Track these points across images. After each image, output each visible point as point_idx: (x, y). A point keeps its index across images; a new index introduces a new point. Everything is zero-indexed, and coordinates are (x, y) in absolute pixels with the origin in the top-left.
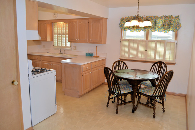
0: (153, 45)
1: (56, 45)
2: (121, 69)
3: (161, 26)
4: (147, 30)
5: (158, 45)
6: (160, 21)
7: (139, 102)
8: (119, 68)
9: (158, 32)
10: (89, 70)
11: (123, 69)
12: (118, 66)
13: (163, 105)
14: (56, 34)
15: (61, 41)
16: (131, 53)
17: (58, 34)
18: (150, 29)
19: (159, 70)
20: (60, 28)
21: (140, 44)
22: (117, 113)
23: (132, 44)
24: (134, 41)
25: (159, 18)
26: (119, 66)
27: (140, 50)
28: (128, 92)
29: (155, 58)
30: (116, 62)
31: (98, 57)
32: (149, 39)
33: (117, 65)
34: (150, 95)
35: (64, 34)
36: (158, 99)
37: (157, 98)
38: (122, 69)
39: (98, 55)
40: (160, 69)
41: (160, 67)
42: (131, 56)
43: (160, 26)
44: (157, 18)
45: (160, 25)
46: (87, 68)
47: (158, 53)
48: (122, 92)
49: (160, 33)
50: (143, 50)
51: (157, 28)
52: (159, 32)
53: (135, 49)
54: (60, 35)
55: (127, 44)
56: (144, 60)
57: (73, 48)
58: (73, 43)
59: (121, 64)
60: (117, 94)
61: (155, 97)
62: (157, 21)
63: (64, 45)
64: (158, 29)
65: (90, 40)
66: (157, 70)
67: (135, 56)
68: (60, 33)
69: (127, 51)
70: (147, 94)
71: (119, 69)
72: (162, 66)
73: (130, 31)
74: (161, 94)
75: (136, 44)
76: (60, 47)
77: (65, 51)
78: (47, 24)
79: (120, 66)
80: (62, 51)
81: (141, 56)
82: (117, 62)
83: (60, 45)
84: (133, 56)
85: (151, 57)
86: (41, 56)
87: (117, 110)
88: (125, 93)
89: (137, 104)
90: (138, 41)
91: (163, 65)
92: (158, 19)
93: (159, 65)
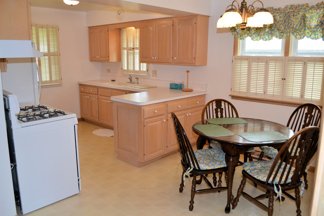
0: (299, 68)
1: (126, 68)
2: (222, 116)
3: (316, 27)
4: (285, 35)
5: (310, 68)
6: (313, 14)
7: (241, 192)
8: (219, 114)
9: (309, 39)
10: (163, 115)
11: (228, 116)
12: (216, 110)
13: (298, 205)
14: (125, 49)
15: (132, 61)
16: (253, 83)
17: (128, 49)
18: (293, 33)
19: (307, 122)
20: (132, 39)
21: (272, 65)
22: (191, 208)
23: (254, 65)
24: (258, 59)
25: (312, 7)
26: (219, 110)
27: (271, 78)
28: (216, 168)
29: (302, 96)
30: (212, 102)
31: (191, 91)
32: (291, 54)
33: (215, 107)
34: (261, 180)
35: (137, 49)
36: (278, 190)
37: (275, 187)
38: (224, 116)
39: (190, 87)
40: (308, 120)
41: (309, 116)
42: (253, 90)
43: (313, 27)
44: (308, 9)
45: (314, 23)
46: (156, 111)
47: (308, 86)
48: (203, 167)
49: (314, 41)
50: (278, 78)
51: (307, 31)
52: (313, 39)
53: (261, 77)
54: (130, 50)
55: (244, 66)
56: (280, 99)
57: (151, 72)
58: (151, 65)
59: (223, 107)
60: (192, 169)
61: (273, 185)
62: (307, 15)
63: (137, 68)
64: (310, 33)
65: (175, 58)
66: (303, 123)
67: (260, 91)
68: (132, 46)
69: (244, 80)
70: (256, 177)
71: (217, 117)
72: (313, 114)
73: (252, 39)
74: (289, 181)
75: (262, 65)
76: (131, 71)
77: (137, 79)
78: (109, 32)
79: (222, 110)
80: (134, 80)
81: (273, 91)
82: (214, 103)
83: (131, 68)
84: (256, 90)
85: (294, 93)
86: (98, 87)
87: (192, 202)
88: (209, 168)
89: (238, 196)
90: (266, 60)
91: (315, 113)
92: (310, 11)
93: (306, 111)
